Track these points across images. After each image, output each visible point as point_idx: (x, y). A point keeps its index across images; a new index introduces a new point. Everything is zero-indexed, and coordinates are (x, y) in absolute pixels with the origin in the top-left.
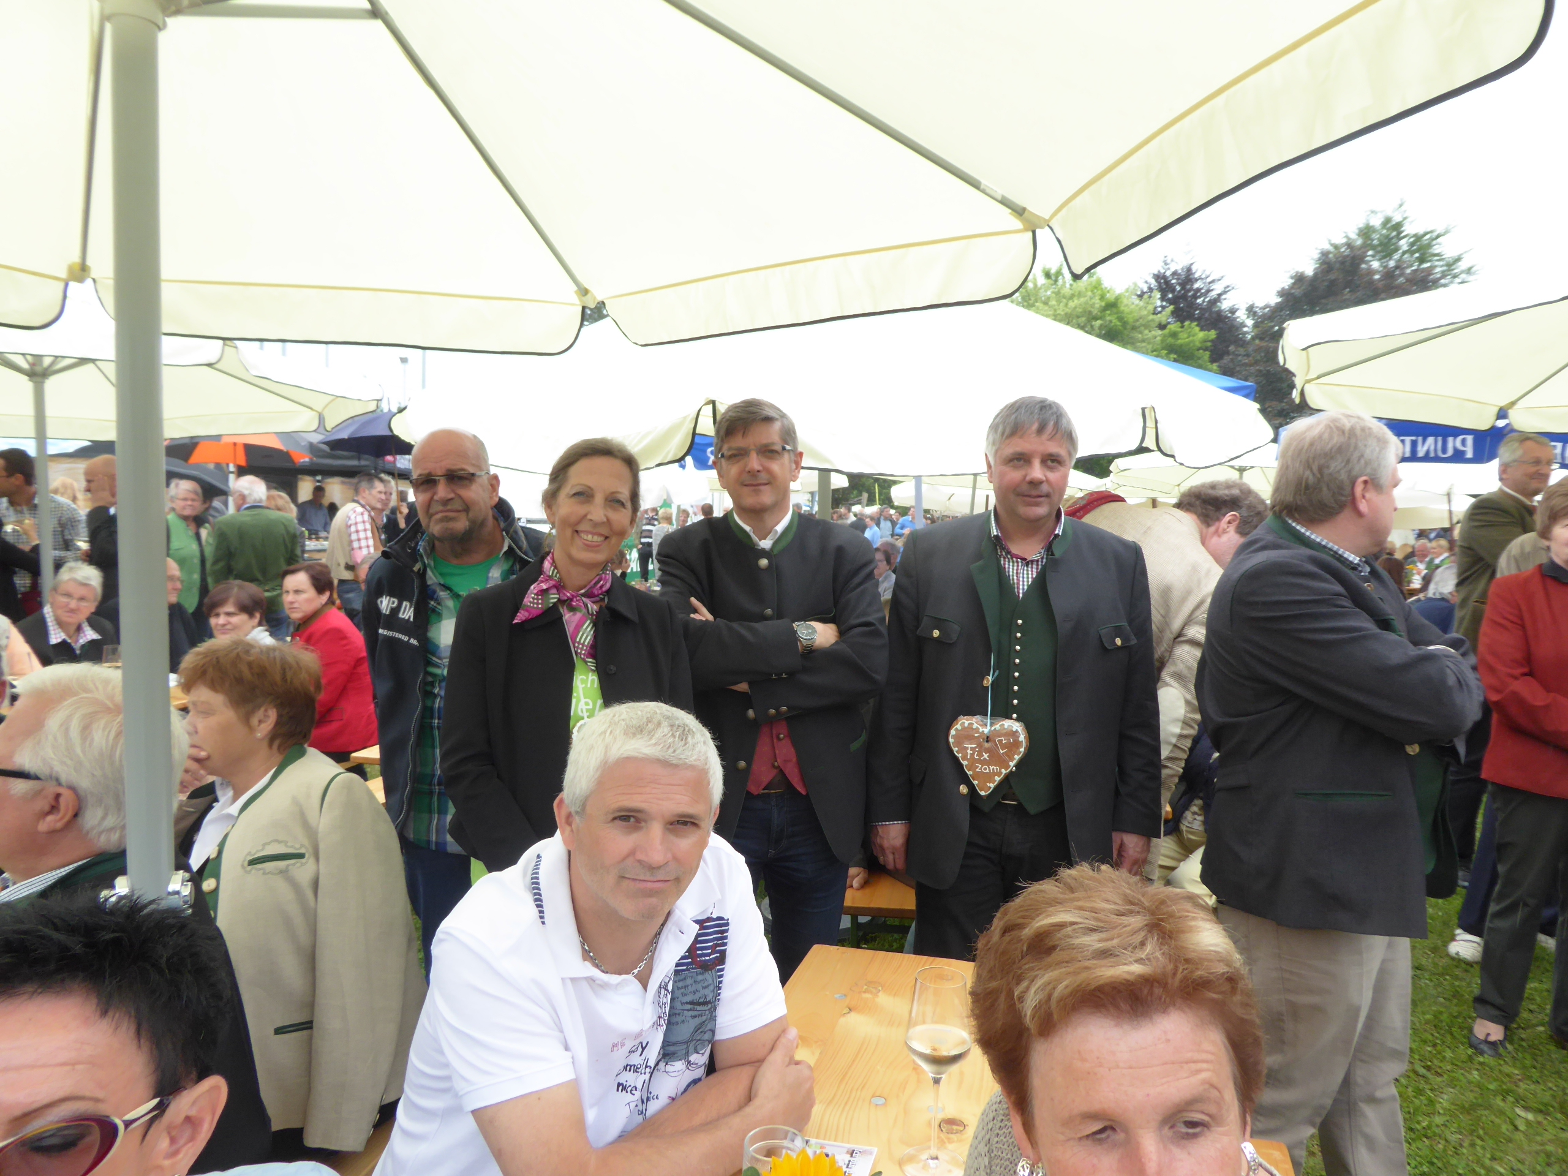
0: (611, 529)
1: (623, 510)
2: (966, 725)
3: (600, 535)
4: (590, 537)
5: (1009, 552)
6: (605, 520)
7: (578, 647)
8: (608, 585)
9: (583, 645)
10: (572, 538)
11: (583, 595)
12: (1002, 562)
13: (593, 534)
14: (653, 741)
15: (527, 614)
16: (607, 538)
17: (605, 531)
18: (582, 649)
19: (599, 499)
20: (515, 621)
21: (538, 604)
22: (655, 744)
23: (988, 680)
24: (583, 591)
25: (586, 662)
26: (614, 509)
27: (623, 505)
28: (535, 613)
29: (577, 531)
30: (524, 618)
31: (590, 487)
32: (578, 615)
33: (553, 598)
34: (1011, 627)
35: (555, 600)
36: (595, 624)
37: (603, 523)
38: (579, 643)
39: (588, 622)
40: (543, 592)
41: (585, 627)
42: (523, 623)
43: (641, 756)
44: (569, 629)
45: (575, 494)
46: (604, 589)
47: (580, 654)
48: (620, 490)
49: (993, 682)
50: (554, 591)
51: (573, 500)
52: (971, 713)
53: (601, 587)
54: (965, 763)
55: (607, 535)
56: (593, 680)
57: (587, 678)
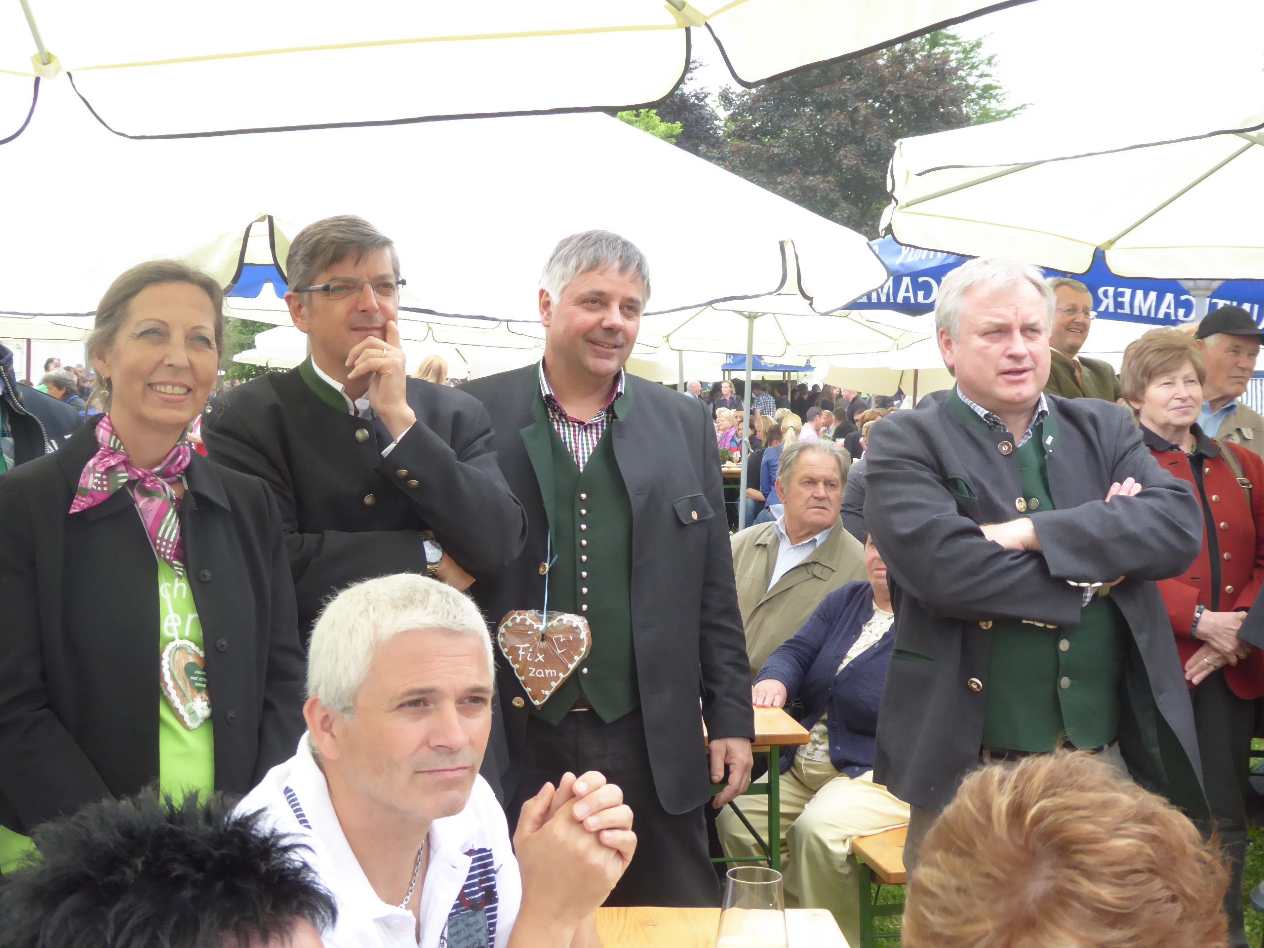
0: (196, 378)
1: (209, 350)
2: (518, 620)
3: (182, 385)
4: (169, 389)
5: (563, 415)
6: (188, 364)
7: (160, 545)
8: (188, 460)
9: (168, 541)
10: (144, 394)
11: (158, 474)
12: (556, 427)
13: (174, 385)
14: (430, 610)
15: (90, 500)
16: (189, 390)
17: (188, 380)
18: (166, 547)
19: (178, 337)
20: (72, 511)
21: (102, 486)
22: (433, 612)
23: (545, 568)
24: (157, 469)
25: (172, 566)
26: (197, 349)
27: (207, 342)
28: (100, 498)
29: (150, 385)
30: (86, 506)
31: (163, 323)
32: (158, 502)
33: (123, 477)
34: (573, 502)
35: (125, 480)
36: (180, 514)
37: (186, 368)
38: (162, 539)
39: (172, 510)
40: (110, 470)
41: (168, 517)
42: (84, 512)
43: (422, 626)
44: (148, 520)
45: (143, 334)
46: (184, 465)
47: (164, 553)
48: (203, 324)
49: (550, 569)
50: (122, 468)
51: (141, 342)
52: (524, 606)
53: (179, 464)
54: (516, 667)
55: (190, 385)
56: (180, 588)
57: (173, 586)
